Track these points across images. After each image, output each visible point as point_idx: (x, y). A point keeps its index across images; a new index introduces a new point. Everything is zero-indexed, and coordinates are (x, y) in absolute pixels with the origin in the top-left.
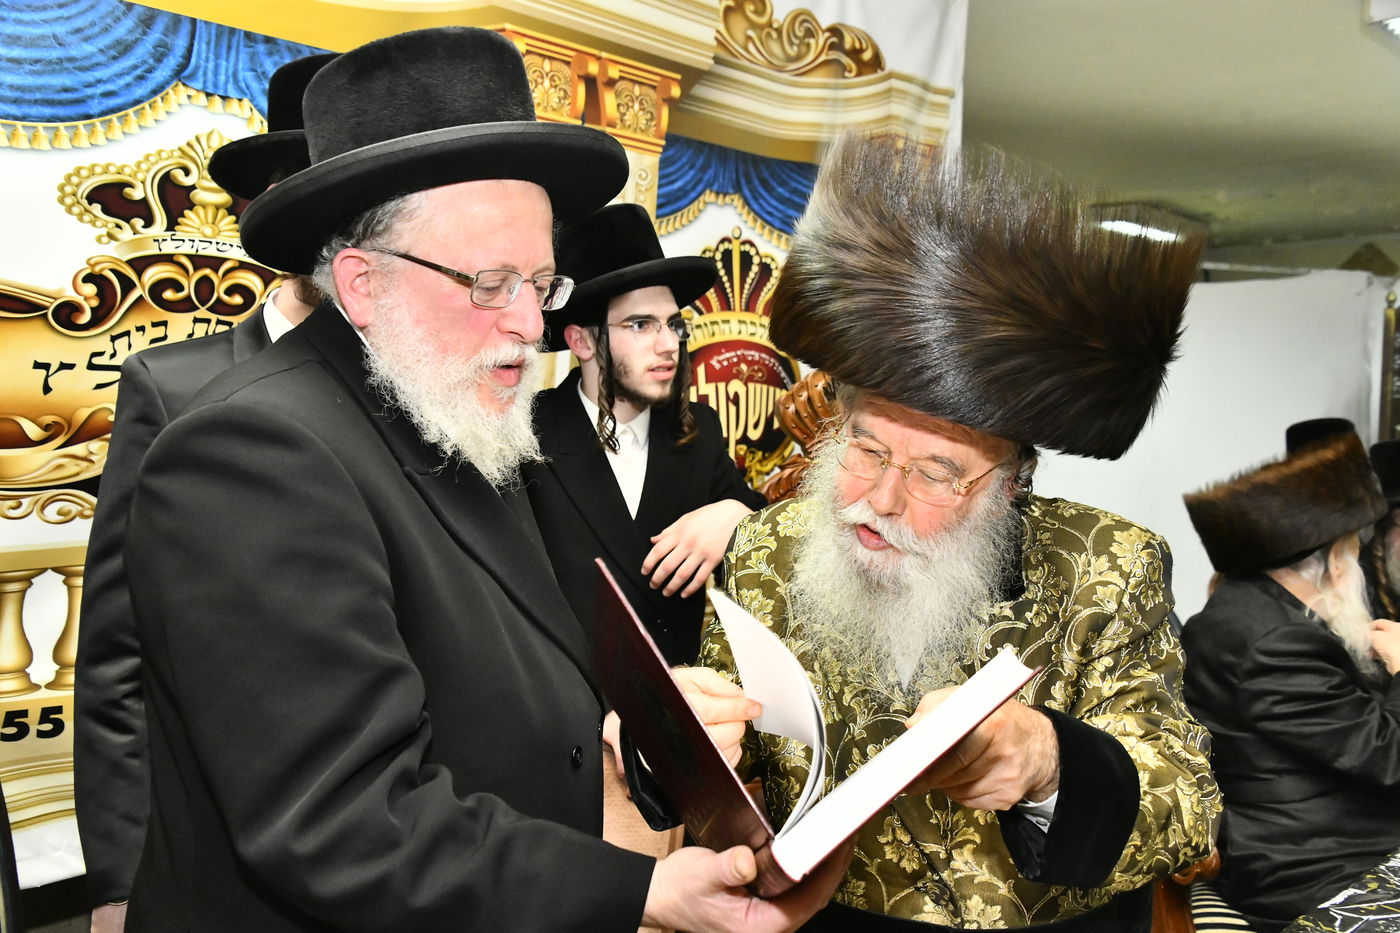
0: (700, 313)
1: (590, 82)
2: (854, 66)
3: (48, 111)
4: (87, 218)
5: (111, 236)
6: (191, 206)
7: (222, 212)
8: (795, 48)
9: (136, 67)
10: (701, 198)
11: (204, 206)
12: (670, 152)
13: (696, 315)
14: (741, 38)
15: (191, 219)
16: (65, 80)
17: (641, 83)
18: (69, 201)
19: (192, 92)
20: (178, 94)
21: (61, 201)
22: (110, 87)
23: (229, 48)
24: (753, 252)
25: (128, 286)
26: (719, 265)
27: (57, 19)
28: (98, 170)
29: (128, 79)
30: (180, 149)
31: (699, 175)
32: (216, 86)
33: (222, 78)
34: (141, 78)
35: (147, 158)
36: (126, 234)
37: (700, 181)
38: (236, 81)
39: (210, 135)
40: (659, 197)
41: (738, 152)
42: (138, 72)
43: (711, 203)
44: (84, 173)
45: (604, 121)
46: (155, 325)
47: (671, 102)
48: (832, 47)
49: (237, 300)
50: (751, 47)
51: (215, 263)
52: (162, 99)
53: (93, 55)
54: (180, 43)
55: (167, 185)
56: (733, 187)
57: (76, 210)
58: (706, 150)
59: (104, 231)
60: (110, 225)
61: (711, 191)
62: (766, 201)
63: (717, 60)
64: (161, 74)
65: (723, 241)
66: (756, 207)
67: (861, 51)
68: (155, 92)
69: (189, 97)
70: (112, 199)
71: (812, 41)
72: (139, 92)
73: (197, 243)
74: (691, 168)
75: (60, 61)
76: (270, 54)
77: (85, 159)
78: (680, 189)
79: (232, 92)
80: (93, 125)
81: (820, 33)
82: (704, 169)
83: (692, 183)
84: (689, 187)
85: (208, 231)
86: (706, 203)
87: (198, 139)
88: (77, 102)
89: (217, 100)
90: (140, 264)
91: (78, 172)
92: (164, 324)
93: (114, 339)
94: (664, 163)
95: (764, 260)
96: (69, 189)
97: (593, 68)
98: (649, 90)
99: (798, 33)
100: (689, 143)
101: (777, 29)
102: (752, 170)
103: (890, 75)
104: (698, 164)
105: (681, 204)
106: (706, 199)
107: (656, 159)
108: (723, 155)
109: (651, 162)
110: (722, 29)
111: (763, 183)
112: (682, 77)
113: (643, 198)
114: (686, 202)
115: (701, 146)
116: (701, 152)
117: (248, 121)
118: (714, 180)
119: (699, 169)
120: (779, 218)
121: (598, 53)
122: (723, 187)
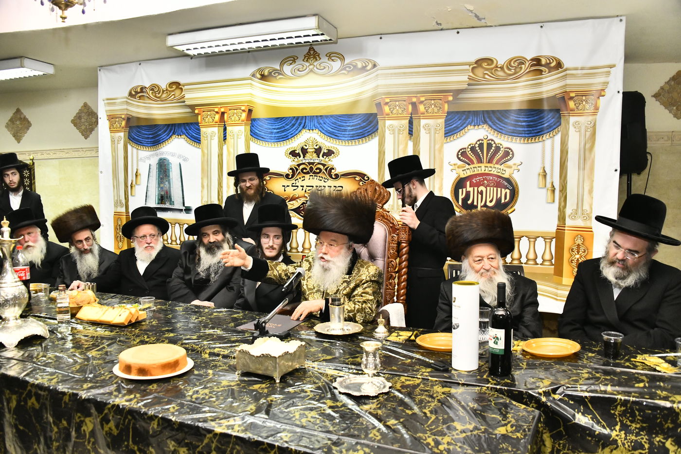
0: (469, 165)
1: (414, 105)
2: (547, 70)
3: (282, 139)
6: (307, 153)
8: (513, 71)
10: (466, 128)
12: (449, 117)
13: (467, 165)
14: (481, 75)
16: (285, 133)
17: (434, 100)
20: (304, 131)
22: (291, 133)
23: (313, 120)
25: (297, 170)
26: (477, 148)
27: (283, 123)
29: (294, 131)
33: (312, 126)
34: (297, 130)
36: (296, 160)
37: (464, 123)
38: (315, 126)
40: (445, 131)
41: (483, 111)
42: (297, 128)
43: (471, 129)
45: (420, 113)
47: (448, 102)
48: (534, 65)
49: (318, 171)
50: (486, 76)
51: (313, 164)
52: (301, 133)
53: (289, 128)
54: (303, 121)
55: (302, 149)
56: (483, 122)
58: (467, 113)
61: (471, 125)
62: (499, 125)
63: (469, 85)
64: (300, 129)
66: (495, 127)
67: (550, 63)
68: (299, 132)
69: (306, 131)
70: (293, 154)
71: (523, 66)
72: (297, 132)
74: (459, 120)
75: (284, 130)
76: (321, 119)
78: (454, 127)
79: (314, 128)
80: (289, 140)
81: (527, 62)
82: (466, 119)
83: (460, 124)
84: (459, 126)
86: (468, 130)
88: (287, 137)
89: (311, 130)
90: (299, 165)
91: (287, 149)
94: (446, 121)
97: (414, 100)
98: (438, 101)
99: (513, 65)
100: (457, 112)
101: (500, 67)
102: (492, 115)
103: (566, 70)
104: (463, 118)
105: (456, 131)
106: (469, 128)
107: (444, 120)
108: (476, 113)
109: (442, 121)
110: (471, 74)
111: (499, 119)
112: (452, 94)
113: (438, 132)
114: (458, 131)
115: (463, 112)
116: (464, 114)
117: (318, 133)
118: (472, 121)
119: (464, 120)
120: (504, 130)
121: (415, 95)
122: (477, 123)
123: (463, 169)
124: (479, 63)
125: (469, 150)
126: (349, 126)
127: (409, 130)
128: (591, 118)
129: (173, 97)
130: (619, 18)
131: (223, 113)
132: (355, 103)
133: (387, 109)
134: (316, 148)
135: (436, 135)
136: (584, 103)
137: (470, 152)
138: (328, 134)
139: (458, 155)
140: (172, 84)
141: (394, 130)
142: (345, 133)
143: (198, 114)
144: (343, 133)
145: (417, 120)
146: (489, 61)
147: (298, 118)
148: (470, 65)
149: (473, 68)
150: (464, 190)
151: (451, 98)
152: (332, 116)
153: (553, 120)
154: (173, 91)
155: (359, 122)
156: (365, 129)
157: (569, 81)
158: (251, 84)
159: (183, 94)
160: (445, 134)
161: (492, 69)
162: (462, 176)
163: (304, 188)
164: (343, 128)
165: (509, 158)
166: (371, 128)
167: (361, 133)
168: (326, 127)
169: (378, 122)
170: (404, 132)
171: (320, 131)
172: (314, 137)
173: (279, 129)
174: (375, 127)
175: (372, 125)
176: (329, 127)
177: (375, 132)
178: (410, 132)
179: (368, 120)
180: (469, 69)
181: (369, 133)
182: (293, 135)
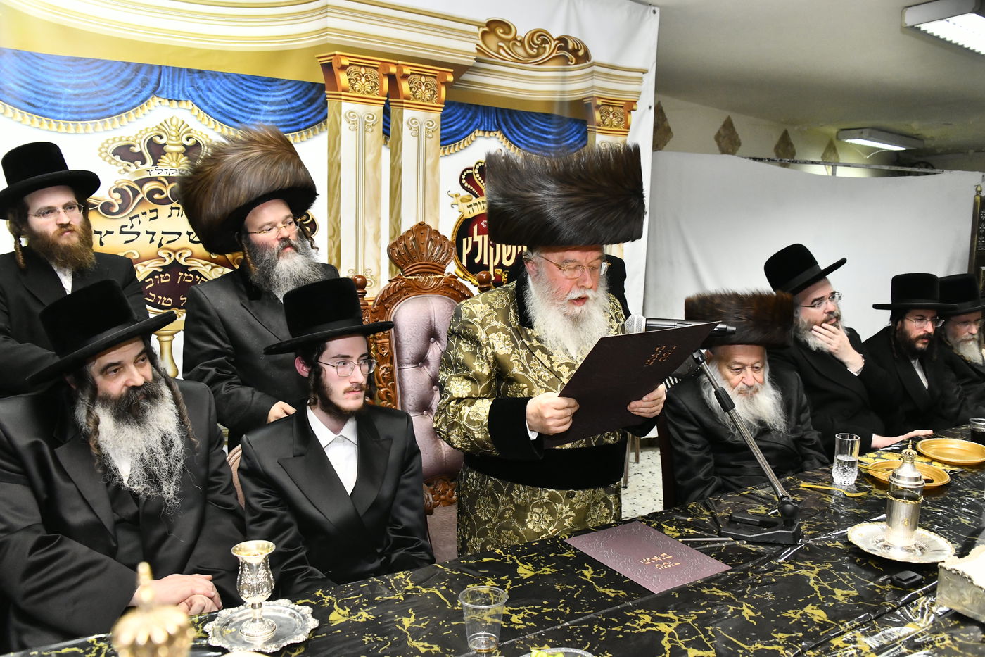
0: (477, 197)
1: (392, 78)
2: (574, 59)
3: (92, 115)
4: (113, 162)
5: (126, 170)
6: (165, 153)
7: (180, 155)
8: (535, 50)
9: (133, 91)
10: (473, 134)
11: (171, 153)
12: (448, 111)
13: (474, 198)
14: (494, 47)
15: (164, 159)
16: (100, 101)
17: (425, 75)
18: (104, 155)
19: (161, 100)
20: (154, 101)
21: (100, 155)
22: (121, 101)
23: (179, 77)
25: (136, 193)
27: (94, 75)
28: (117, 140)
29: (129, 97)
30: (157, 127)
31: (470, 122)
32: (173, 95)
33: (176, 92)
34: (135, 96)
35: (140, 132)
36: (133, 168)
37: (470, 125)
38: (184, 92)
39: (172, 118)
40: (441, 135)
41: (496, 108)
42: (134, 93)
43: (480, 137)
44: (110, 142)
45: (401, 97)
46: (151, 211)
47: (447, 84)
48: (560, 48)
50: (502, 51)
52: (146, 104)
53: (112, 87)
54: (154, 77)
55: (151, 143)
56: (495, 127)
57: (108, 159)
58: (473, 108)
59: (122, 168)
60: (125, 165)
61: (479, 130)
62: (517, 134)
63: (477, 60)
64: (144, 94)
66: (511, 138)
67: (578, 50)
68: (143, 102)
69: (160, 102)
70: (125, 153)
71: (547, 46)
72: (135, 102)
73: (169, 171)
74: (463, 118)
75: (97, 92)
76: (201, 78)
77: (110, 135)
78: (456, 130)
79: (181, 97)
80: (113, 119)
81: (552, 41)
82: (473, 118)
83: (465, 127)
84: (463, 129)
85: (174, 165)
86: (476, 137)
87: (165, 122)
89: (174, 102)
90: (141, 183)
91: (107, 142)
92: (156, 210)
93: (131, 219)
94: (443, 117)
96: (103, 150)
97: (393, 70)
99: (536, 42)
100: (461, 105)
101: (520, 41)
102: (508, 117)
103: (593, 64)
104: (469, 116)
105: (458, 138)
106: (476, 134)
107: (438, 115)
108: (486, 110)
109: (436, 116)
110: (480, 43)
111: (516, 125)
112: (452, 70)
113: (430, 136)
114: (462, 136)
115: (469, 106)
116: (470, 109)
117: (192, 110)
118: (481, 124)
119: (469, 119)
120: (525, 144)
121: (395, 61)
122: (488, 128)
123: (469, 203)
124: (493, 26)
125: (476, 171)
126: (265, 103)
127: (384, 126)
128: (620, 139)
130: (653, 8)
132: (279, 56)
133: (343, 78)
134: (187, 143)
135: (428, 140)
136: (611, 116)
137: (478, 176)
138: (218, 116)
139: (461, 179)
141: (356, 123)
142: (258, 117)
144: (253, 116)
145: (398, 110)
146: (506, 26)
147: (138, 68)
148: (479, 27)
149: (484, 33)
150: (470, 239)
151: (450, 78)
152: (226, 76)
153: (578, 135)
155: (289, 97)
156: (299, 114)
157: (598, 82)
160: (442, 140)
161: (509, 41)
162: (468, 216)
163: (157, 238)
164: (251, 105)
166: (311, 112)
167: (291, 120)
168: (213, 98)
169: (326, 103)
170: (375, 128)
171: (198, 106)
172: (181, 118)
173: (81, 88)
174: (320, 112)
175: (314, 106)
176: (219, 98)
177: (318, 122)
178: (386, 131)
179: (306, 95)
180: (478, 34)
181: (308, 123)
182: (125, 107)
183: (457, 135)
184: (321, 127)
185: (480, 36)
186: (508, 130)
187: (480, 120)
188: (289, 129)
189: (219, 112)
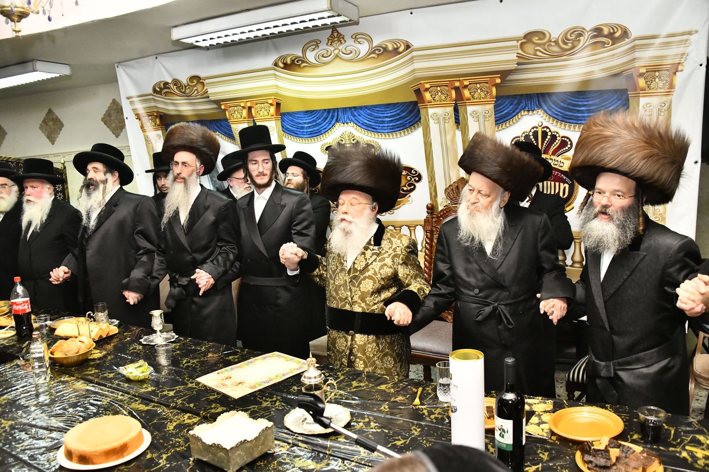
1: (457, 89)
2: (610, 41)
3: (316, 134)
8: (570, 44)
10: (519, 114)
12: (499, 102)
14: (532, 52)
16: (318, 128)
17: (479, 83)
18: (322, 151)
19: (340, 124)
20: (337, 125)
22: (325, 127)
23: (346, 112)
24: (548, 130)
26: (532, 137)
27: (314, 117)
28: (326, 144)
29: (328, 124)
30: (340, 136)
32: (345, 121)
33: (346, 119)
34: (330, 124)
35: (334, 139)
37: (517, 108)
38: (349, 119)
39: (345, 131)
40: (495, 118)
41: (537, 94)
42: (329, 122)
43: (525, 115)
45: (465, 99)
47: (497, 85)
48: (595, 37)
50: (539, 53)
52: (335, 126)
53: (321, 122)
54: (336, 114)
56: (537, 107)
58: (518, 97)
61: (524, 111)
62: (555, 109)
63: (518, 64)
64: (333, 122)
65: (533, 128)
66: (551, 113)
67: (614, 33)
68: (333, 126)
70: (329, 149)
71: (582, 38)
72: (330, 126)
74: (511, 105)
75: (316, 124)
76: (355, 110)
77: (323, 142)
78: (505, 113)
79: (348, 121)
80: (323, 135)
81: (586, 33)
82: (518, 104)
83: (513, 110)
84: (511, 112)
86: (522, 116)
87: (343, 133)
88: (320, 132)
89: (346, 124)
91: (323, 145)
94: (495, 107)
95: (553, 133)
96: (322, 149)
97: (457, 84)
98: (485, 84)
99: (570, 38)
100: (508, 97)
101: (554, 42)
102: (547, 98)
103: (634, 40)
104: (515, 103)
105: (508, 118)
106: (522, 114)
107: (493, 106)
108: (529, 96)
109: (490, 107)
110: (520, 51)
111: (554, 103)
112: (499, 75)
113: (488, 120)
114: (511, 117)
115: (515, 96)
116: (516, 98)
117: (353, 126)
118: (525, 106)
119: (516, 105)
120: (561, 116)
121: (458, 79)
122: (531, 108)
124: (529, 37)
125: (523, 138)
126: (386, 117)
127: (455, 119)
128: (664, 99)
129: (196, 92)
131: (250, 108)
133: (427, 96)
134: (353, 142)
135: (486, 122)
136: (657, 80)
138: (365, 127)
140: (192, 78)
141: (438, 119)
142: (384, 125)
143: (225, 110)
144: (381, 125)
145: (463, 107)
146: (540, 34)
147: (329, 111)
148: (518, 41)
149: (522, 44)
151: (498, 81)
152: (366, 107)
153: (619, 102)
154: (195, 86)
155: (398, 112)
156: (405, 120)
157: (639, 54)
158: (275, 75)
159: (205, 88)
160: (496, 121)
161: (544, 44)
164: (380, 119)
165: (567, 148)
166: (411, 118)
167: (401, 124)
168: (362, 119)
169: (419, 111)
170: (450, 120)
171: (356, 124)
172: (350, 131)
173: (311, 123)
174: (416, 117)
175: (413, 114)
176: (364, 119)
177: (417, 122)
178: (456, 121)
179: (408, 109)
180: (517, 46)
181: (411, 124)
182: (327, 129)
183: (507, 116)
184: (418, 125)
185: (519, 47)
186: (548, 107)
187: (524, 104)
188: (401, 128)
189: (365, 126)
